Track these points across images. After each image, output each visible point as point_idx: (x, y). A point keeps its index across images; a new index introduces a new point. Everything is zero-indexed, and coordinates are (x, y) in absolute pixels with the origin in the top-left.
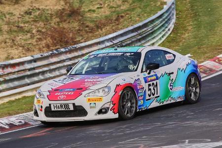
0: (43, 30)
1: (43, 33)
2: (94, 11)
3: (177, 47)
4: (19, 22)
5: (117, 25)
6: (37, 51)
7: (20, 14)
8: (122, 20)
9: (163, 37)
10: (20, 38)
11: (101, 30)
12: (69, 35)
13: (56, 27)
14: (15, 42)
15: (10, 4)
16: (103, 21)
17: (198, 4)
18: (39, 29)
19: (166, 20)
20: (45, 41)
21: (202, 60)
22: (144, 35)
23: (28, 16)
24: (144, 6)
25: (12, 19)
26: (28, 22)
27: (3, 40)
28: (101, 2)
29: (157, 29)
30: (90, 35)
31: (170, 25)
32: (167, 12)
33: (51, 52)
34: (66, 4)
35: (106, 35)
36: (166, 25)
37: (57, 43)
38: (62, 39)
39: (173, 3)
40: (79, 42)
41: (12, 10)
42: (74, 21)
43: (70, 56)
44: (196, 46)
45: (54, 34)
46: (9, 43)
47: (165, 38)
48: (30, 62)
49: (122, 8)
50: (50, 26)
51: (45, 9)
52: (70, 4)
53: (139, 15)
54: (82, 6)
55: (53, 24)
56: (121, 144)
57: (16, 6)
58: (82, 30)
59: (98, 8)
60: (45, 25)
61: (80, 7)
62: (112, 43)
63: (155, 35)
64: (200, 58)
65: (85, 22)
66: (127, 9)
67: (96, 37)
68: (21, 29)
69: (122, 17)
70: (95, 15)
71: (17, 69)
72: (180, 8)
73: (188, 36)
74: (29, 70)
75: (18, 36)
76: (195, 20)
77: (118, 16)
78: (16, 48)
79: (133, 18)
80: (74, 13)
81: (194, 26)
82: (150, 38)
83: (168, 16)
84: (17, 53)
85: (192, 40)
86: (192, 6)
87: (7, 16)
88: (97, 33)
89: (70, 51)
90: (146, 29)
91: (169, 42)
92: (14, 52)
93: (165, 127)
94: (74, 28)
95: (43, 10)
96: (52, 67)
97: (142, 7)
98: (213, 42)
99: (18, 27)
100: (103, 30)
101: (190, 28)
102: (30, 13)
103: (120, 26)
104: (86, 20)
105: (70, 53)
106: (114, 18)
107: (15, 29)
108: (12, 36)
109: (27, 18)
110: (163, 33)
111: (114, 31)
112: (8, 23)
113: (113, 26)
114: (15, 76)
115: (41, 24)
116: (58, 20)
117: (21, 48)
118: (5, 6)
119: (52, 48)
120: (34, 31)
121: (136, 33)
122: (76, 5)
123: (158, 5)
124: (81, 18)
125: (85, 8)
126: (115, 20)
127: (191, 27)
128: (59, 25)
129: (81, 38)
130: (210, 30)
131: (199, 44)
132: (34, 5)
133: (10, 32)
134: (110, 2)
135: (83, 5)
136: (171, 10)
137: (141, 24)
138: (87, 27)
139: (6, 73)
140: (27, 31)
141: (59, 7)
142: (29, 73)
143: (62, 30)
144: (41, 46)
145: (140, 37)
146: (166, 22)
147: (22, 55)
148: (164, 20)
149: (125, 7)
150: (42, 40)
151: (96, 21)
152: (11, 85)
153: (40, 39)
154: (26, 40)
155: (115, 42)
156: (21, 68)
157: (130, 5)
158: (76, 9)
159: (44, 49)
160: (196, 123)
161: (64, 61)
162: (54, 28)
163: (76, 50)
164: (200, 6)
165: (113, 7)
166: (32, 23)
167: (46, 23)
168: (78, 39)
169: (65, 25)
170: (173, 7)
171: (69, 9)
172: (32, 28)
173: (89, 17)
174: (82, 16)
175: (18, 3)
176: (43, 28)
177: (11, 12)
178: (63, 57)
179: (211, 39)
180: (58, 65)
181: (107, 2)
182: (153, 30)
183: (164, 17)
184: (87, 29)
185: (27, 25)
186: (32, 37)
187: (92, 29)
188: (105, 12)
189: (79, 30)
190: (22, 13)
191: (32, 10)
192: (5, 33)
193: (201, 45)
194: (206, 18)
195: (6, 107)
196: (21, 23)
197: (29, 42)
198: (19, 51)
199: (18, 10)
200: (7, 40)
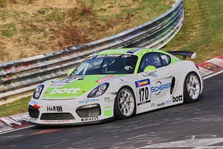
0: (56, 29)
1: (56, 31)
2: (105, 10)
3: (185, 45)
4: (32, 21)
5: (128, 23)
6: (50, 49)
7: (33, 13)
8: (132, 19)
9: (171, 35)
10: (34, 37)
11: (112, 28)
12: (81, 33)
13: (68, 25)
14: (29, 40)
15: (24, 4)
16: (114, 20)
17: (206, 3)
18: (53, 28)
19: (175, 18)
20: (57, 40)
21: (209, 57)
22: (154, 33)
23: (41, 15)
24: (154, 5)
25: (25, 19)
26: (41, 21)
27: (17, 39)
28: (112, 2)
29: (165, 28)
30: (102, 33)
31: (179, 24)
32: (175, 10)
33: (63, 51)
34: (78, 3)
35: (116, 33)
36: (175, 24)
37: (69, 41)
38: (74, 37)
39: (181, 3)
40: (91, 40)
41: (25, 9)
42: (86, 20)
43: (81, 54)
44: (204, 43)
45: (66, 33)
46: (23, 41)
47: (174, 36)
48: (42, 60)
49: (132, 7)
50: (63, 25)
51: (58, 8)
52: (82, 4)
53: (149, 14)
54: (93, 6)
55: (65, 23)
56: (130, 140)
57: (30, 5)
58: (93, 29)
59: (109, 7)
60: (57, 23)
61: (92, 6)
62: (122, 42)
63: (164, 33)
64: (207, 56)
65: (96, 21)
66: (137, 8)
67: (107, 35)
68: (34, 28)
69: (132, 15)
70: (106, 14)
71: (30, 67)
72: (188, 7)
73: (196, 34)
74: (42, 68)
75: (32, 35)
76: (203, 18)
77: (129, 15)
78: (29, 47)
79: (143, 16)
80: (86, 12)
81: (202, 24)
82: (159, 36)
83: (177, 14)
84: (30, 52)
85: (199, 38)
86: (200, 5)
87: (21, 15)
88: (108, 31)
89: (82, 50)
90: (155, 27)
91: (177, 40)
92: (28, 50)
93: (173, 123)
94: (86, 26)
95: (56, 9)
96: (64, 65)
97: (151, 5)
98: (220, 40)
99: (32, 26)
100: (114, 28)
101: (197, 26)
102: (43, 13)
103: (130, 25)
104: (97, 19)
105: (81, 52)
106: (125, 17)
107: (29, 27)
108: (26, 35)
109: (40, 17)
110: (172, 31)
111: (125, 30)
112: (22, 22)
113: (124, 24)
114: (28, 74)
115: (54, 23)
116: (70, 19)
117: (34, 47)
118: (19, 5)
119: (64, 46)
120: (47, 30)
121: (146, 31)
122: (88, 4)
123: (166, 4)
124: (93, 16)
125: (96, 8)
126: (126, 19)
127: (199, 25)
128: (71, 23)
129: (92, 36)
130: (217, 28)
131: (207, 42)
132: (47, 4)
133: (24, 30)
134: (121, 1)
135: (94, 4)
136: (180, 8)
137: (150, 23)
138: (99, 25)
139: (19, 71)
140: (40, 30)
141: (71, 7)
142: (41, 71)
143: (74, 28)
144: (54, 45)
145: (149, 35)
146: (175, 21)
147: (35, 54)
148: (173, 18)
149: (135, 6)
150: (55, 39)
151: (107, 20)
152: (24, 82)
153: (53, 38)
154: (39, 38)
155: (125, 40)
156: (34, 66)
157: (140, 4)
158: (87, 8)
159: (57, 47)
160: (203, 119)
161: (75, 59)
162: (67, 27)
163: (87, 48)
164: (208, 4)
165: (124, 6)
166: (45, 22)
167: (58, 22)
168: (89, 38)
169: (77, 24)
170: (181, 6)
171: (81, 8)
172: (45, 27)
173: (100, 16)
174: (93, 15)
175: (32, 3)
176: (56, 27)
177: (24, 11)
178: (75, 55)
179: (218, 37)
180: (70, 63)
181: (117, 1)
182: (162, 28)
183: (173, 16)
184: (98, 27)
185: (40, 24)
186: (45, 36)
187: (103, 27)
188: (116, 11)
189: (91, 28)
190: (35, 13)
191: (46, 9)
192: (19, 32)
193: (208, 43)
194: (213, 17)
195: (19, 105)
196: (35, 22)
197: (42, 41)
198: (32, 49)
199: (32, 9)
200: (21, 39)
